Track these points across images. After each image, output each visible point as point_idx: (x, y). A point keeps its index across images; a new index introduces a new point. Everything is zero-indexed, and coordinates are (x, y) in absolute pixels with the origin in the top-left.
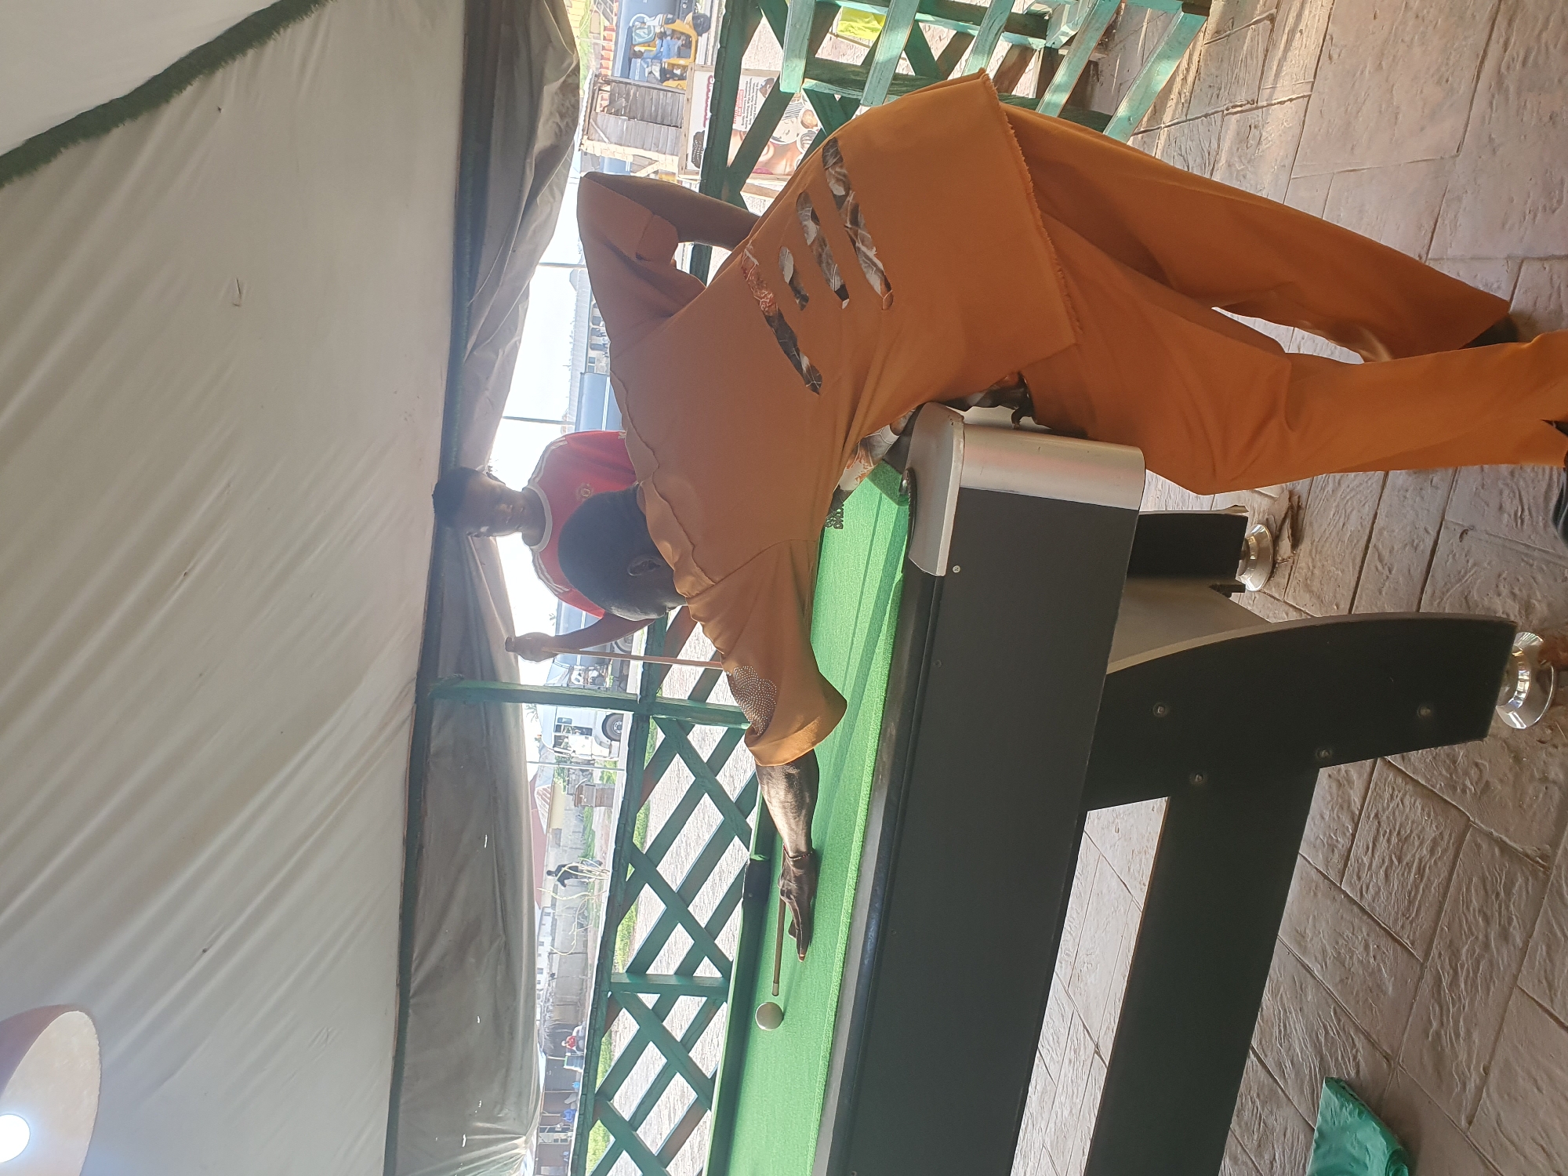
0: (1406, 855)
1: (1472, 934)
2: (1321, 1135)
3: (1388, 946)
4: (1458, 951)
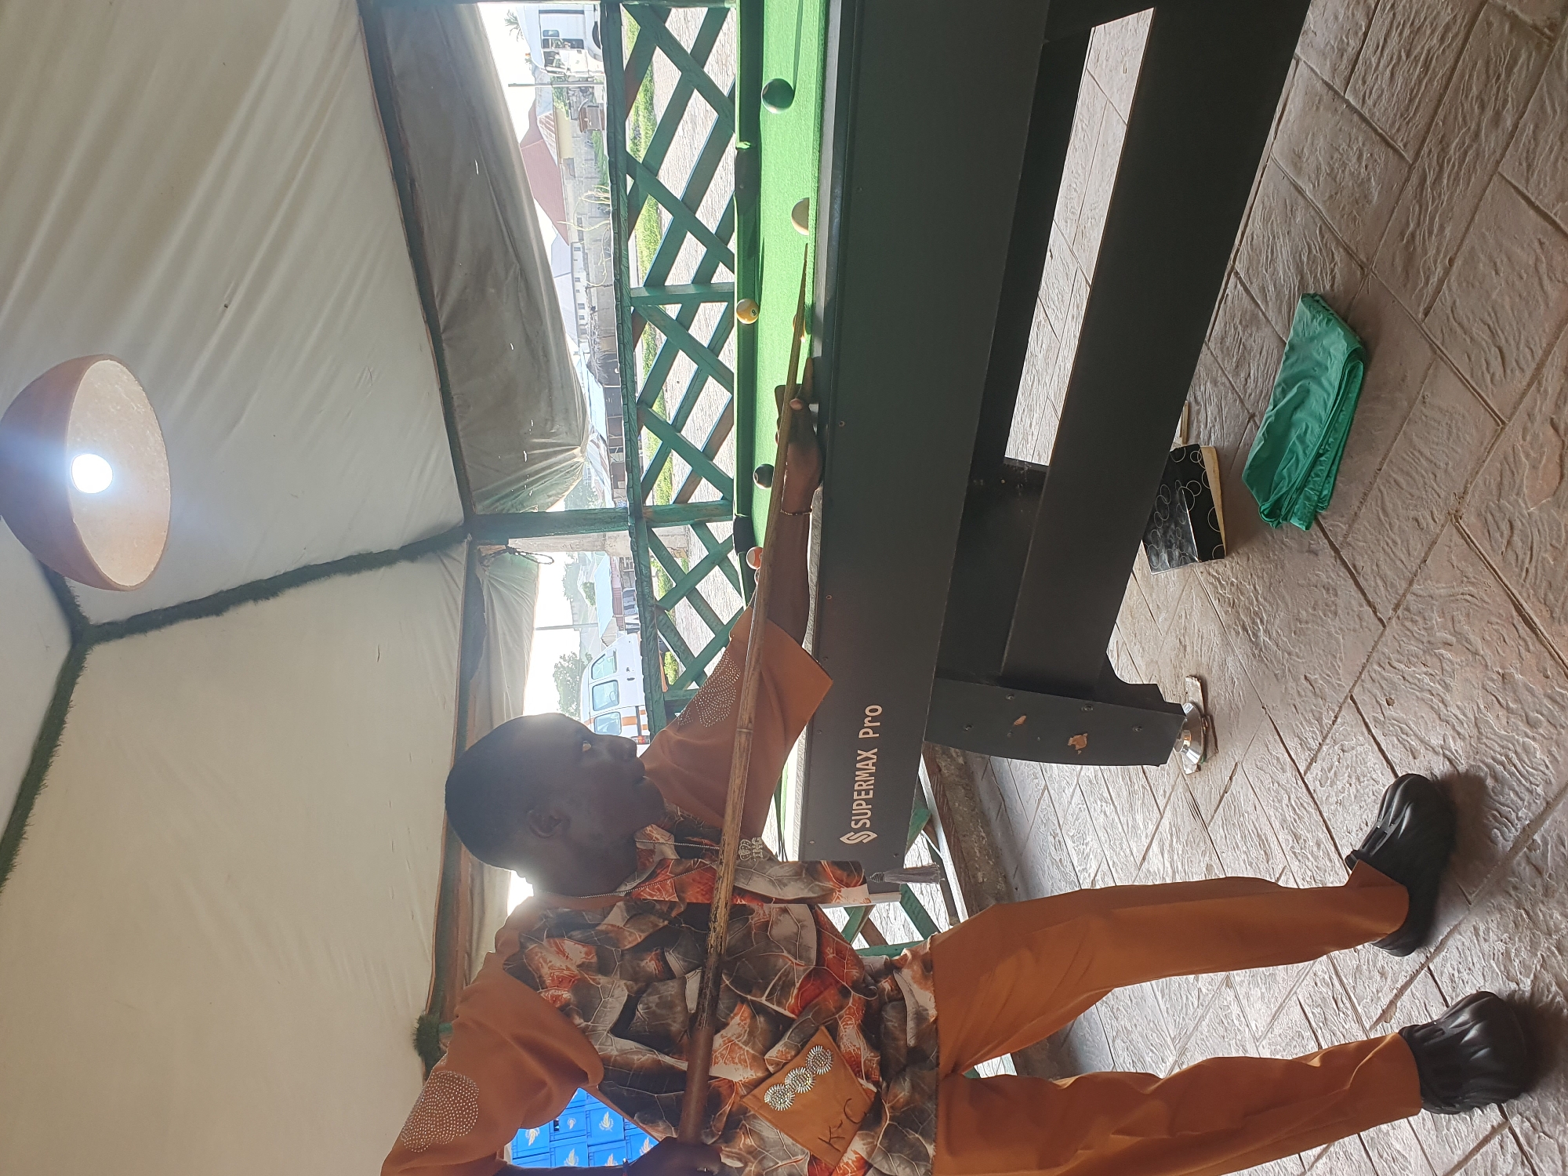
0: (1416, 49)
1: (1466, 126)
2: (1292, 347)
3: (1381, 153)
4: (1448, 146)
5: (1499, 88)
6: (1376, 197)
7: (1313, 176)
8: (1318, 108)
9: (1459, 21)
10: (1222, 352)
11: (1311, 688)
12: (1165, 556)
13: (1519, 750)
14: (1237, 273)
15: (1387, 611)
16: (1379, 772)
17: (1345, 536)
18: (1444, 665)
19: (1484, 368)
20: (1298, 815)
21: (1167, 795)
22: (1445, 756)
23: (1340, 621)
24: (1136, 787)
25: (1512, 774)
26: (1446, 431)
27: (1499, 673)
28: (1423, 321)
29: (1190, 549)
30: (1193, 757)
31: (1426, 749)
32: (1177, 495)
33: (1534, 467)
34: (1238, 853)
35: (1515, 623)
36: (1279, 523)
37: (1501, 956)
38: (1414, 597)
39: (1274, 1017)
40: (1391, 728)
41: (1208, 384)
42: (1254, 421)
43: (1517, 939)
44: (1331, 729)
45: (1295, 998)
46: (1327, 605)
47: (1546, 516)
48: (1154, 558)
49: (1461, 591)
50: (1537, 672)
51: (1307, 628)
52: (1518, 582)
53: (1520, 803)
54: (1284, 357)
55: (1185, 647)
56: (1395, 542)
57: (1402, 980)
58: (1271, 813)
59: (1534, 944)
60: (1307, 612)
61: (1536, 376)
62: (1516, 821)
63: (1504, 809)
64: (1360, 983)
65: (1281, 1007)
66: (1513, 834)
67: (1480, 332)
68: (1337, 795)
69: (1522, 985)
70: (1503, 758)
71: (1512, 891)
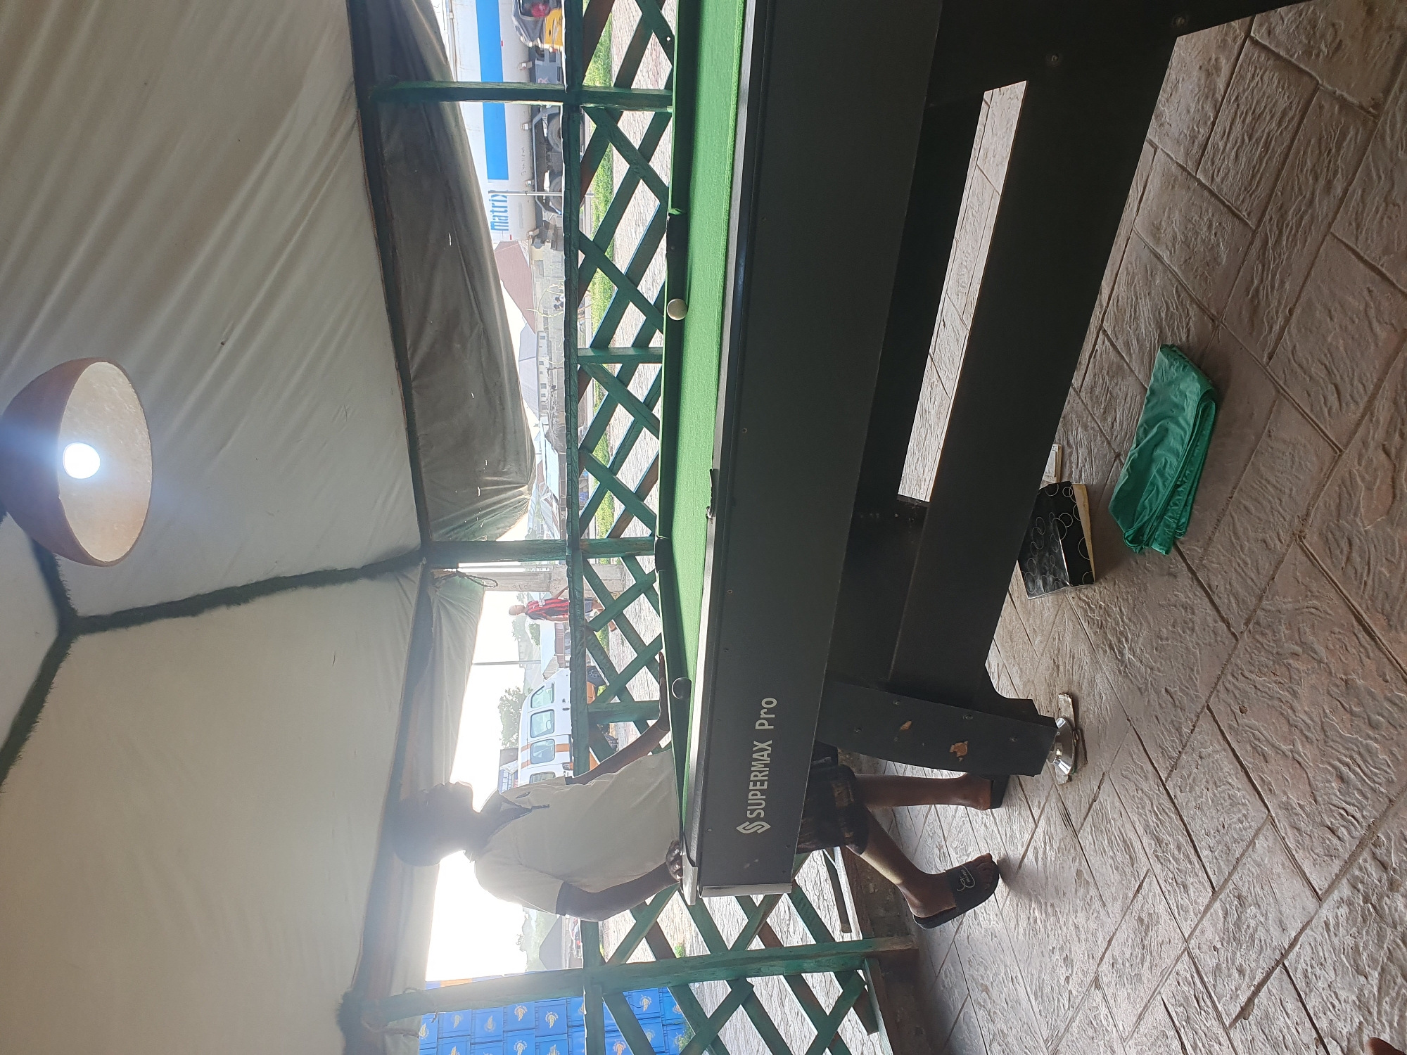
0: (1257, 131)
1: (1301, 194)
2: (1153, 392)
3: (1229, 223)
4: (1286, 212)
5: (1330, 161)
6: (1224, 259)
7: (1170, 244)
8: (1173, 187)
9: (1294, 108)
10: (1092, 400)
11: (1171, 699)
12: (1040, 583)
13: (1361, 750)
14: (1105, 331)
15: (1239, 625)
16: (1235, 777)
17: (1202, 559)
18: (1292, 674)
19: (1322, 403)
20: (1160, 820)
21: (1042, 805)
22: (1294, 759)
23: (1197, 636)
25: (1355, 774)
26: (1289, 461)
27: (1342, 679)
28: (1268, 364)
29: (1062, 575)
30: (1064, 768)
31: (1278, 754)
32: (1051, 527)
33: (1369, 489)
34: (1105, 857)
35: (1356, 632)
36: (1142, 548)
37: (1350, 950)
38: (1264, 612)
39: (1140, 1018)
40: (1245, 735)
41: (1080, 429)
42: (1120, 460)
43: (1364, 933)
44: (1189, 738)
45: (1159, 998)
46: (1185, 622)
47: (1381, 533)
48: (1030, 585)
49: (1306, 604)
50: (1377, 677)
51: (1168, 645)
52: (1357, 593)
53: (1363, 800)
54: (1146, 400)
55: (1058, 667)
56: (1246, 563)
57: (1259, 977)
58: (1135, 818)
59: (1381, 937)
60: (1167, 629)
61: (1369, 408)
62: (1361, 820)
63: (1350, 808)
64: (1219, 981)
65: (1146, 1007)
66: (1359, 832)
67: (1317, 371)
68: (1195, 800)
69: (1369, 978)
70: (1348, 760)
71: (1360, 886)
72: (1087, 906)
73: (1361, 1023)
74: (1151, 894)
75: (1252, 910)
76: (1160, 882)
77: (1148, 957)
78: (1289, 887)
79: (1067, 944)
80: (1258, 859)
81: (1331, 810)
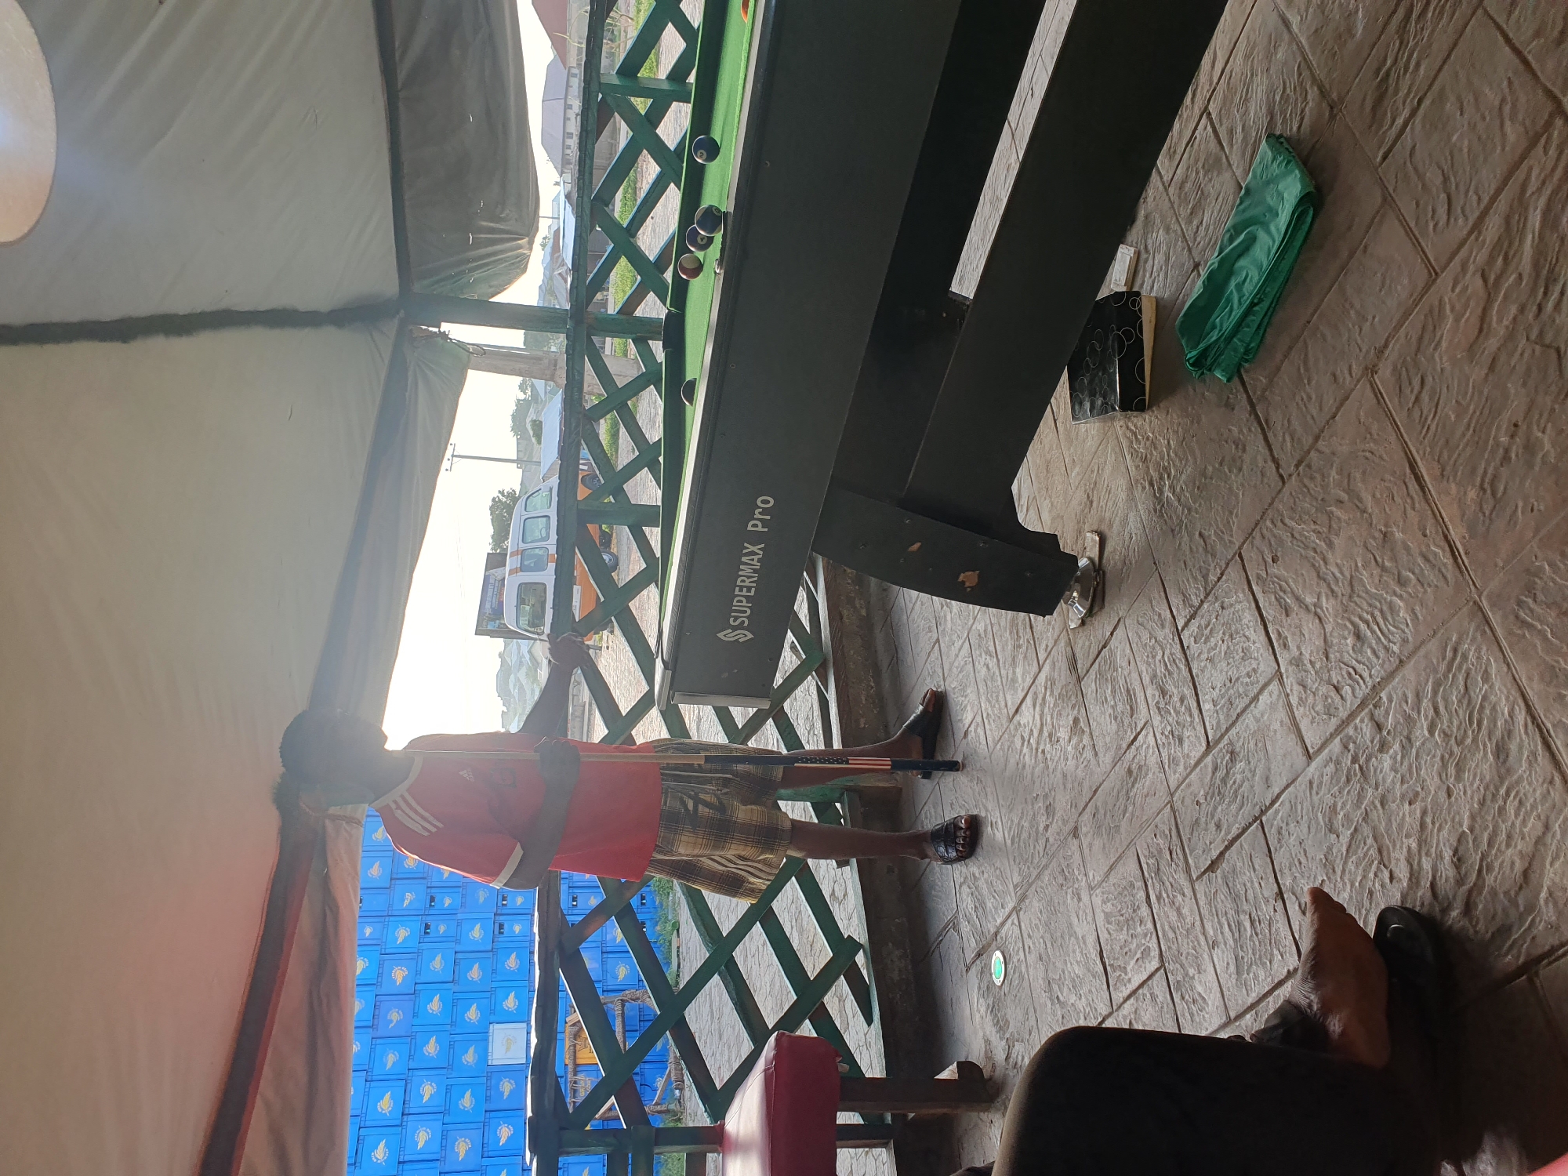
2: (1247, 191)
6: (1360, 32)
10: (1180, 198)
11: (1203, 544)
12: (1087, 405)
13: (1385, 608)
14: (1209, 114)
15: (1289, 467)
16: (1252, 629)
17: (1264, 390)
18: (1333, 522)
19: (1430, 216)
20: (1168, 670)
21: (1049, 649)
22: (1316, 614)
23: (1243, 475)
24: (1021, 642)
25: (1373, 632)
26: (1379, 282)
27: (1381, 531)
28: (1381, 165)
29: (1113, 398)
30: (1079, 611)
31: (1301, 607)
32: (1110, 342)
33: (1457, 320)
34: (1105, 706)
35: (1407, 480)
36: (1203, 373)
37: (1328, 809)
38: (1317, 454)
39: (1111, 868)
40: (1272, 586)
41: (1161, 232)
42: (1198, 271)
43: (1345, 793)
44: (1214, 586)
45: (1133, 849)
46: (1233, 460)
47: (1458, 372)
48: (1077, 407)
49: (1363, 447)
50: (1417, 530)
51: (1210, 484)
52: (1417, 440)
53: (1374, 659)
54: (1238, 202)
55: (1092, 502)
56: (1310, 398)
57: (1234, 831)
58: (1143, 668)
59: (1360, 797)
60: (1214, 467)
61: (1478, 226)
62: (1367, 679)
63: (1359, 667)
64: (1195, 834)
65: (1120, 857)
66: (1362, 691)
67: (1434, 177)
68: (1209, 652)
69: (1341, 837)
70: (1369, 617)
71: (1351, 746)
72: (1079, 755)
73: (1323, 881)
74: (1144, 747)
75: (1240, 765)
76: (1157, 734)
77: (1130, 808)
78: (1283, 744)
79: (1053, 793)
80: (1258, 716)
81: (1341, 669)
